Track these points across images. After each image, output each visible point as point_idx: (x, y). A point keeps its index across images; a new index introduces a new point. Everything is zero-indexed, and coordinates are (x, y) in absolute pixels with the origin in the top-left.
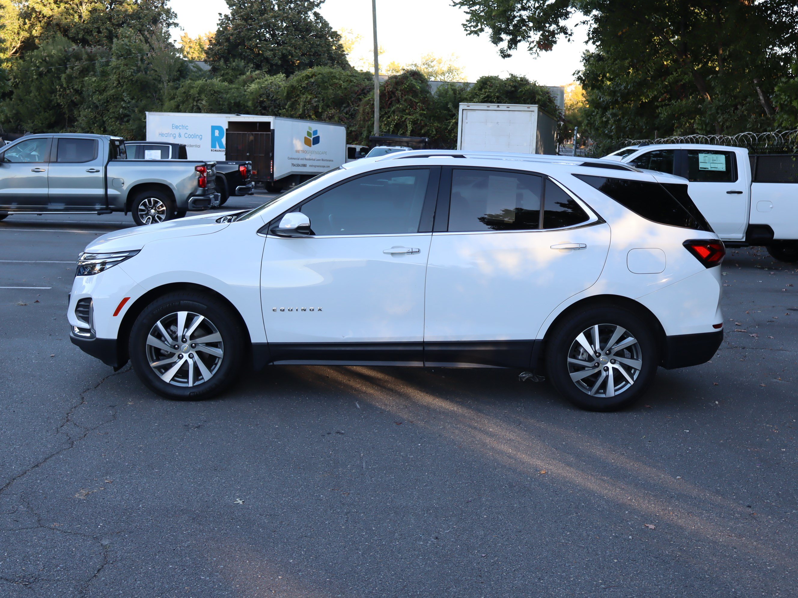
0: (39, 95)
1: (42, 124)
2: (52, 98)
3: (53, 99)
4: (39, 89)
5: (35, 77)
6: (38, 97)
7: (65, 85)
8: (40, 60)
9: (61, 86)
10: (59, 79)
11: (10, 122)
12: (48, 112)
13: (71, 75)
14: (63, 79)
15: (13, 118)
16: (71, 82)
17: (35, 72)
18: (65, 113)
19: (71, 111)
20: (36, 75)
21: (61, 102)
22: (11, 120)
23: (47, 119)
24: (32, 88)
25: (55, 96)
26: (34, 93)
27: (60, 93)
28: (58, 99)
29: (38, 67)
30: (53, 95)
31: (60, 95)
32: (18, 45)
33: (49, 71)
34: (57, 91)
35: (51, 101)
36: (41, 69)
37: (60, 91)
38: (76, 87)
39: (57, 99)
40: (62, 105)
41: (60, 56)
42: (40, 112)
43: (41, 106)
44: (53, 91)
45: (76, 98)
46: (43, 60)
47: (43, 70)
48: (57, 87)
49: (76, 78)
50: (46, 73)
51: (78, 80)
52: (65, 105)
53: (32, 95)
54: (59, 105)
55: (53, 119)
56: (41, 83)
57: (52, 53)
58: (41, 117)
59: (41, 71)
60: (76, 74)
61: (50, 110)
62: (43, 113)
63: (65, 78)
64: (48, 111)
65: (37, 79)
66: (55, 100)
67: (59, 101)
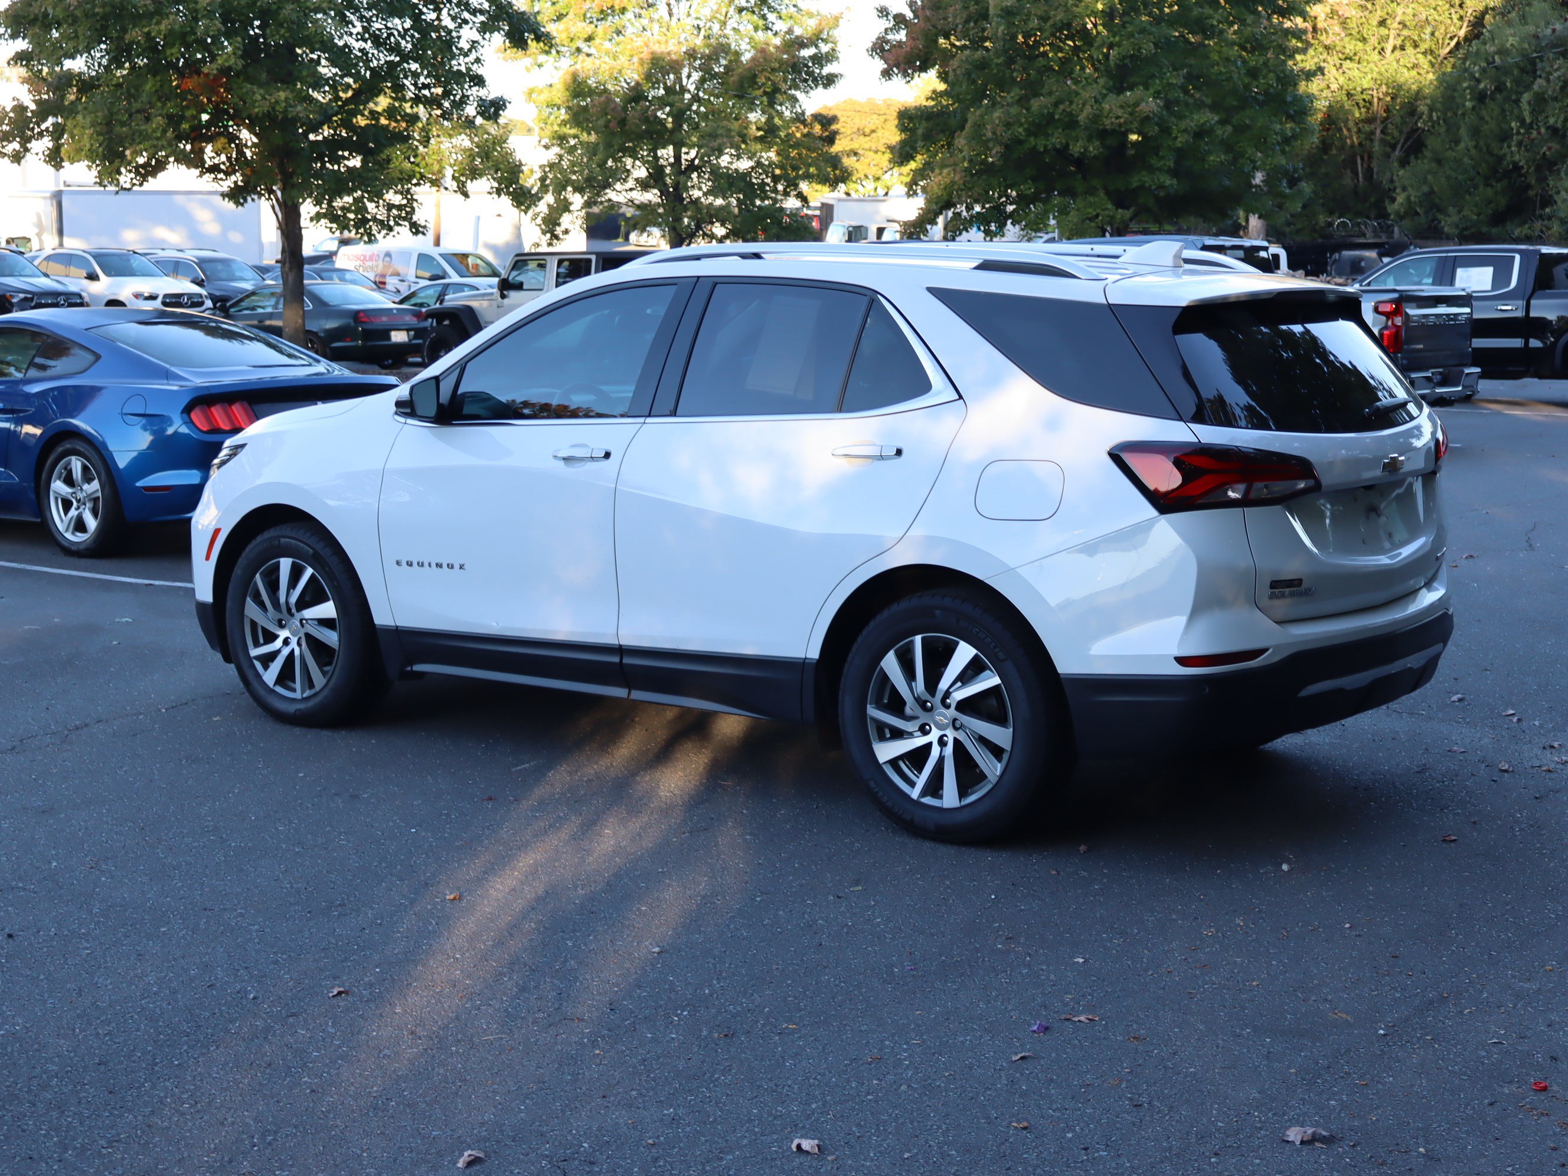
0: (1476, 147)
1: (1479, 215)
2: (1502, 152)
3: (1505, 155)
4: (1475, 132)
5: (1468, 104)
6: (1473, 152)
7: (1528, 121)
8: (1483, 64)
9: (1522, 121)
10: (1517, 101)
11: (1417, 214)
12: (1492, 186)
13: (1544, 93)
14: (1524, 105)
15: (1421, 206)
16: (1543, 111)
17: (1470, 94)
18: (1529, 187)
19: (1542, 180)
20: (1471, 100)
21: (1520, 161)
22: (1418, 210)
23: (1490, 202)
24: (1463, 132)
25: (1509, 147)
26: (1466, 142)
27: (1520, 137)
28: (1514, 154)
29: (1478, 81)
30: (1505, 145)
31: (1520, 144)
32: (1462, 33)
33: (1500, 88)
34: (1512, 135)
35: (1500, 159)
36: (1482, 86)
37: (1518, 133)
38: (1552, 121)
39: (1512, 152)
40: (1522, 167)
41: (1526, 49)
42: (1476, 187)
43: (1478, 173)
44: (1505, 137)
45: (1549, 149)
46: (1489, 63)
47: (1486, 86)
48: (1513, 124)
49: (1556, 99)
50: (1492, 93)
51: (1558, 105)
52: (1529, 167)
53: (1462, 145)
54: (1517, 167)
55: (1503, 202)
56: (1482, 118)
57: (1508, 45)
58: (1477, 198)
59: (1483, 89)
60: (1554, 91)
61: (1498, 180)
62: (1481, 188)
63: (1529, 103)
64: (1494, 184)
65: (1474, 108)
66: (1508, 158)
67: (1517, 157)
